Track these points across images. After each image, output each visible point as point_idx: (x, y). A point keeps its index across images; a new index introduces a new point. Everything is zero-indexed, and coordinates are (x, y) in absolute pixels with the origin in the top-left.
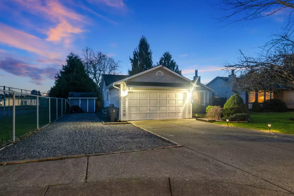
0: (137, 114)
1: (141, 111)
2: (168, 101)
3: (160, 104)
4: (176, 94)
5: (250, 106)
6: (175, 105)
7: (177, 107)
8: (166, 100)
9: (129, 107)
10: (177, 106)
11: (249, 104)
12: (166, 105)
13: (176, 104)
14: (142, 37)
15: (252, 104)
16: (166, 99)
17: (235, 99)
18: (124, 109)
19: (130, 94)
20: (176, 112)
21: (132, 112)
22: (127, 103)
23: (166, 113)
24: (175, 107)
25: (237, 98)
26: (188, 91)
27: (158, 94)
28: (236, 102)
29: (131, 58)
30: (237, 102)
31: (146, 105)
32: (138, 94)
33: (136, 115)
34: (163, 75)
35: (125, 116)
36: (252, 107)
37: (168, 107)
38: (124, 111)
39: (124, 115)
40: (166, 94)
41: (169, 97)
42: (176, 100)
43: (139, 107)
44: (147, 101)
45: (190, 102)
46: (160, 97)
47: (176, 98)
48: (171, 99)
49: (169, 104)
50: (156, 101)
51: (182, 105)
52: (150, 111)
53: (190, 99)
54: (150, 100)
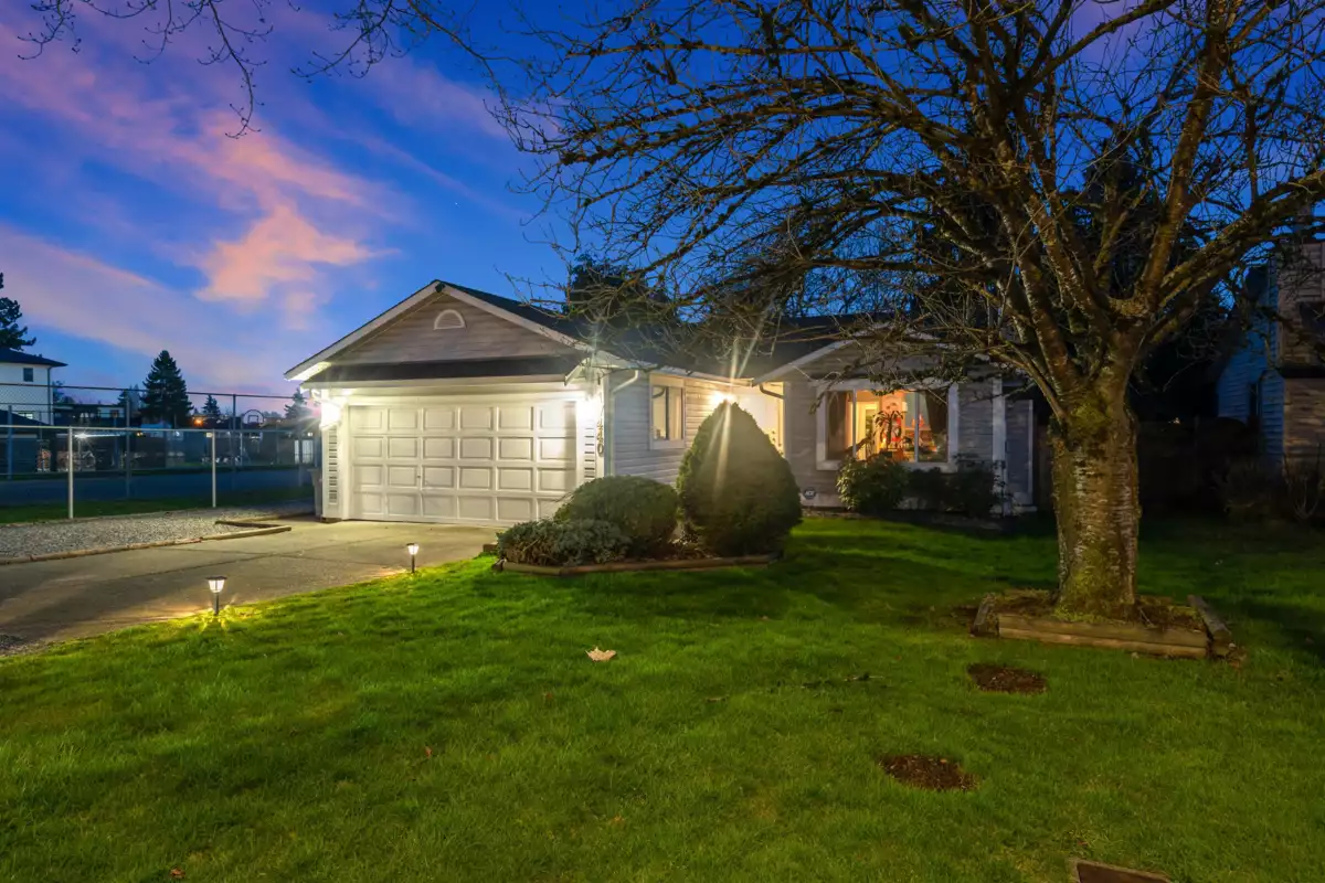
0: (381, 494)
1: (394, 485)
2: (498, 441)
3: (464, 455)
4: (532, 407)
6: (527, 463)
7: (537, 473)
8: (491, 439)
9: (356, 466)
10: (541, 469)
12: (486, 460)
13: (532, 458)
16: (489, 433)
18: (333, 474)
19: (355, 415)
20: (536, 497)
21: (364, 488)
22: (342, 450)
23: (489, 498)
24: (529, 472)
26: (581, 393)
27: (458, 412)
31: (412, 461)
32: (385, 413)
33: (377, 497)
34: (463, 324)
35: (337, 503)
37: (497, 471)
38: (334, 481)
39: (334, 496)
40: (491, 409)
41: (500, 426)
42: (532, 438)
43: (389, 466)
44: (416, 443)
45: (593, 449)
46: (464, 426)
47: (532, 429)
48: (510, 432)
49: (500, 457)
50: (450, 441)
51: (561, 464)
52: (424, 485)
53: (592, 433)
54: (425, 438)
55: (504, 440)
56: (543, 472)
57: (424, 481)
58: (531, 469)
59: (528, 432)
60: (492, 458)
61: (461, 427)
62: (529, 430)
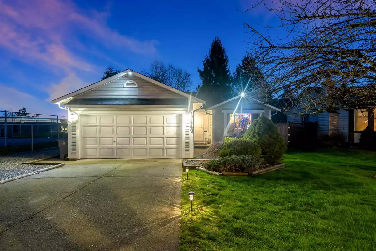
0: (96, 149)
1: (102, 145)
2: (149, 128)
3: (135, 133)
4: (163, 117)
5: (357, 138)
6: (162, 136)
7: (165, 139)
8: (146, 127)
9: (84, 138)
10: (166, 138)
11: (356, 134)
13: (163, 134)
14: (215, 39)
15: (360, 134)
17: (258, 126)
18: (74, 141)
19: (84, 118)
20: (164, 148)
21: (88, 146)
22: (78, 132)
23: (146, 148)
25: (260, 124)
26: (185, 112)
27: (132, 117)
28: (256, 131)
29: (199, 69)
30: (259, 132)
31: (111, 135)
32: (98, 118)
33: (94, 150)
34: (137, 86)
35: (75, 152)
36: (360, 139)
37: (149, 139)
38: (74, 144)
39: (74, 150)
40: (147, 117)
41: (150, 123)
42: (163, 127)
43: (100, 138)
44: (113, 129)
45: (189, 130)
46: (135, 122)
47: (163, 124)
48: (154, 125)
49: (150, 134)
50: (128, 128)
51: (175, 136)
52: (117, 145)
53: (188, 125)
54: (117, 127)
55: (151, 128)
56: (168, 138)
57: (117, 143)
58: (163, 138)
59: (161, 125)
60: (146, 134)
61: (134, 122)
62: (162, 124)
